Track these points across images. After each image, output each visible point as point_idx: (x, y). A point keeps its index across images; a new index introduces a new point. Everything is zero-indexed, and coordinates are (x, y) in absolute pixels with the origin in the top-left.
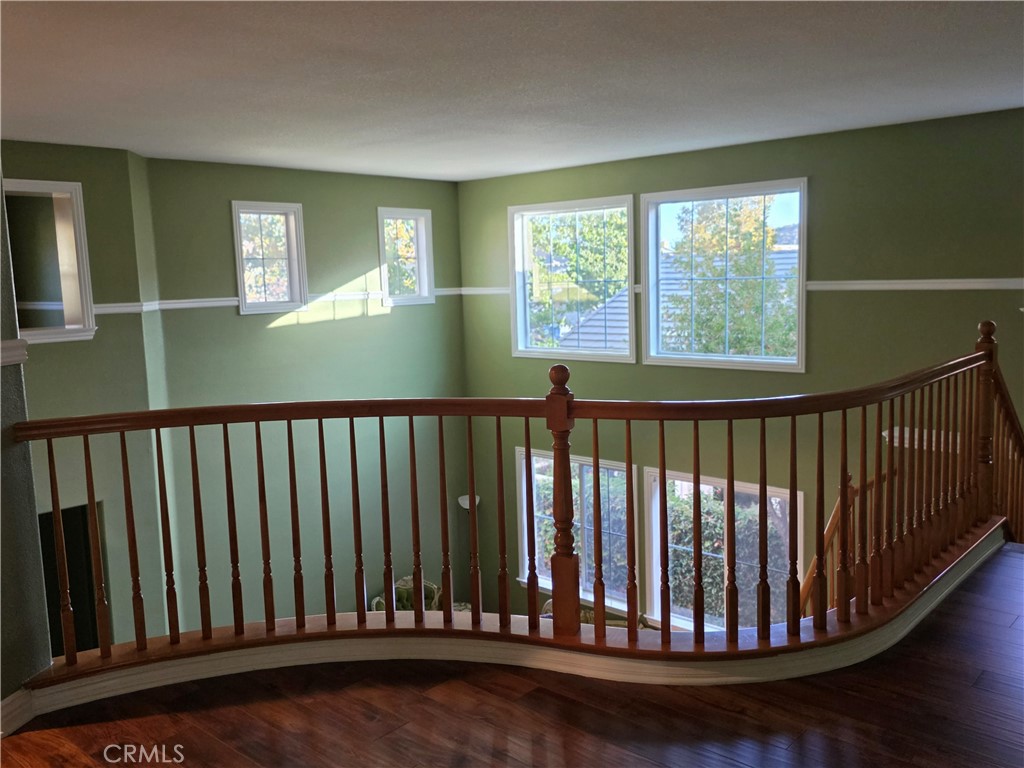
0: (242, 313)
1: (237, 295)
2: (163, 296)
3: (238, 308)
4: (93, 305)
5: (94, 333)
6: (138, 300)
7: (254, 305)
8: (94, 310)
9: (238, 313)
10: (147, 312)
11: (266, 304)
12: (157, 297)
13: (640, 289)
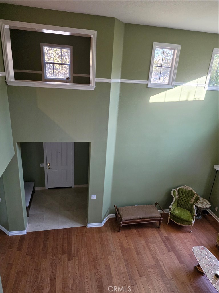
0: (148, 87)
1: (148, 80)
2: (122, 77)
3: (147, 84)
4: (95, 78)
5: (94, 88)
6: (111, 78)
7: (153, 84)
8: (95, 80)
9: (147, 87)
10: (113, 83)
11: (159, 84)
12: (120, 78)
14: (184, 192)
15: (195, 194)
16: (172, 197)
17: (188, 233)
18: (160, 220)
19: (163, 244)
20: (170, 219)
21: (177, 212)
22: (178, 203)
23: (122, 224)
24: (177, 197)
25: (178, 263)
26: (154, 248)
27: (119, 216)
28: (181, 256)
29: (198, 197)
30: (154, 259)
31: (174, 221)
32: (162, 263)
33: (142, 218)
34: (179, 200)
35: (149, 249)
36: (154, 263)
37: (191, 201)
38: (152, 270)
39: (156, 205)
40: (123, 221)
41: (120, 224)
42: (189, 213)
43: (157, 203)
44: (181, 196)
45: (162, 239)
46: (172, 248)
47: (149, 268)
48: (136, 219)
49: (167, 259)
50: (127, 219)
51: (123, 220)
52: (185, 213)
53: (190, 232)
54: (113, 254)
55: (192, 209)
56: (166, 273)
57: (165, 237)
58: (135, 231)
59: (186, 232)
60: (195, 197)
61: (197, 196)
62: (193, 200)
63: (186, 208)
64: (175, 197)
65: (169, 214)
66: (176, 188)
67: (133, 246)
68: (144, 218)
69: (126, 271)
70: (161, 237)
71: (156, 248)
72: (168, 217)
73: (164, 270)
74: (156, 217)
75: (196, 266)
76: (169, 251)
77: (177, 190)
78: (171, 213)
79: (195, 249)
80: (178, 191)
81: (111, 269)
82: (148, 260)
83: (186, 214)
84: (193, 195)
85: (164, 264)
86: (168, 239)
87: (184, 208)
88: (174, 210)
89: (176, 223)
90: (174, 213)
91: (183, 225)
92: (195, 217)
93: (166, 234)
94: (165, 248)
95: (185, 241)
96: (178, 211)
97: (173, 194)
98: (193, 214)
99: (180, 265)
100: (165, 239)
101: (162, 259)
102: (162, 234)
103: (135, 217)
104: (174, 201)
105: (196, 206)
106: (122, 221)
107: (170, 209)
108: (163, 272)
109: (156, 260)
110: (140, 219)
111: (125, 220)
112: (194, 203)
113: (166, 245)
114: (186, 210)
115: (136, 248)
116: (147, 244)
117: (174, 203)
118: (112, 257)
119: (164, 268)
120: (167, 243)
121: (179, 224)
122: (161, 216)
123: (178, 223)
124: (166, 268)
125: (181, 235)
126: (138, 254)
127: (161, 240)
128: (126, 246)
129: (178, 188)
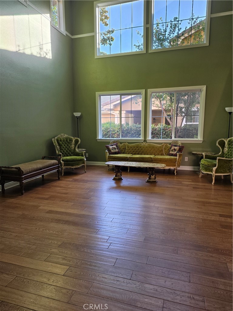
13: (148, 26)
14: (62, 140)
15: (73, 139)
16: (55, 147)
18: (59, 167)
20: (64, 167)
24: (58, 147)
28: (98, 181)
29: (77, 139)
33: (42, 168)
39: (43, 159)
43: (44, 157)
45: (71, 182)
46: (85, 181)
47: (88, 193)
49: (93, 185)
53: (85, 173)
54: (41, 205)
55: (76, 153)
59: (82, 174)
60: (74, 141)
61: (75, 139)
62: (73, 145)
65: (61, 161)
66: (54, 138)
67: (52, 194)
68: (44, 168)
75: (114, 178)
84: (71, 140)
86: (76, 180)
91: (79, 166)
93: (70, 179)
94: (81, 183)
97: (55, 143)
102: (67, 180)
107: (61, 155)
112: (75, 147)
118: (44, 206)
120: (79, 181)
123: (73, 166)
129: (56, 138)
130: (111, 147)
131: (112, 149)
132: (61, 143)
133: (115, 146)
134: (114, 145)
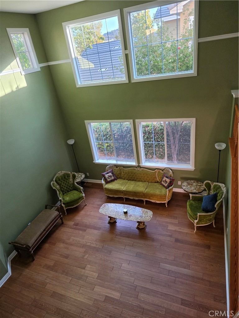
13: (127, 52)
14: (61, 178)
15: (70, 174)
16: (55, 189)
17: (85, 207)
18: (60, 216)
19: (77, 231)
20: (66, 209)
21: (67, 199)
22: (62, 191)
23: (32, 250)
24: (58, 187)
25: (98, 231)
26: (73, 240)
27: (25, 246)
28: (95, 226)
29: (74, 174)
30: (81, 247)
31: (70, 207)
32: (89, 243)
33: (46, 228)
34: (61, 188)
35: (72, 245)
36: (84, 250)
37: (71, 182)
38: (87, 255)
39: (46, 208)
40: (32, 247)
41: (31, 252)
42: (76, 192)
43: (47, 205)
44: (61, 184)
45: (72, 228)
46: (84, 227)
47: (84, 256)
48: (41, 234)
49: (90, 237)
50: (34, 241)
51: (30, 245)
52: (73, 194)
53: (86, 205)
54: (47, 281)
55: (75, 187)
56: (97, 246)
57: (74, 225)
58: (47, 246)
59: (83, 208)
60: (71, 176)
61: (72, 174)
62: (71, 180)
63: (71, 191)
64: (56, 188)
65: (63, 205)
66: (52, 180)
67: (57, 257)
68: (47, 227)
69: (71, 278)
70: (71, 228)
71: (75, 238)
72: (64, 208)
73: (94, 245)
74: (56, 216)
75: (109, 222)
76: (85, 231)
77: (54, 181)
78: (64, 204)
79: (101, 210)
80: (56, 181)
81: (59, 292)
82: (78, 252)
83: (75, 194)
84: (68, 176)
85: (90, 243)
86: (76, 224)
87: (69, 192)
88: (63, 199)
89: (72, 207)
90: (66, 201)
91: (79, 204)
92: (82, 191)
93: (72, 222)
94: (81, 232)
95: (88, 213)
96: (67, 197)
97: (54, 186)
98: (79, 190)
99: (100, 231)
100: (75, 226)
101: (86, 241)
102: (69, 225)
103: (39, 233)
104: (58, 192)
105: (76, 183)
106: (30, 248)
107: (61, 200)
108: (95, 248)
109: (84, 246)
110: (45, 230)
111: (32, 244)
112: (74, 181)
113: (79, 229)
114: (72, 191)
115: (61, 255)
116: (67, 244)
117: (59, 194)
118: (50, 284)
119: (93, 244)
120: (79, 227)
121: (75, 206)
122: (59, 212)
123: (73, 206)
124: (94, 243)
125: (82, 213)
126: (66, 257)
127: (73, 230)
128: (51, 263)
129: (54, 179)
130: (107, 176)
131: (108, 178)
132: (60, 182)
133: (110, 174)
134: (110, 172)
